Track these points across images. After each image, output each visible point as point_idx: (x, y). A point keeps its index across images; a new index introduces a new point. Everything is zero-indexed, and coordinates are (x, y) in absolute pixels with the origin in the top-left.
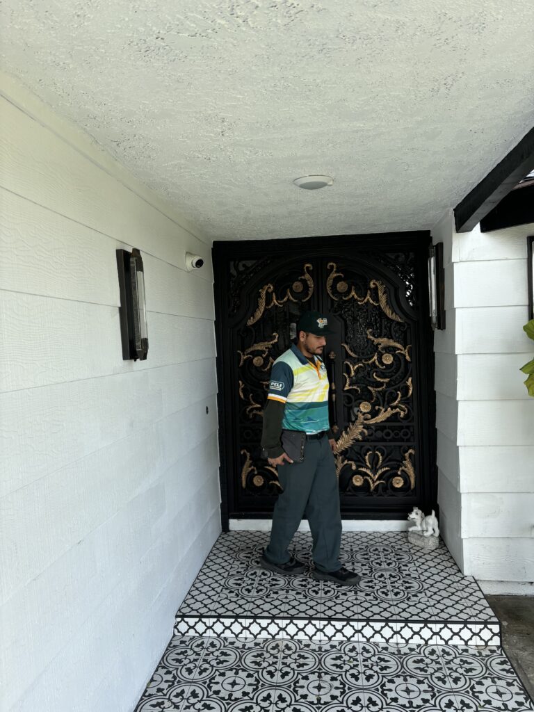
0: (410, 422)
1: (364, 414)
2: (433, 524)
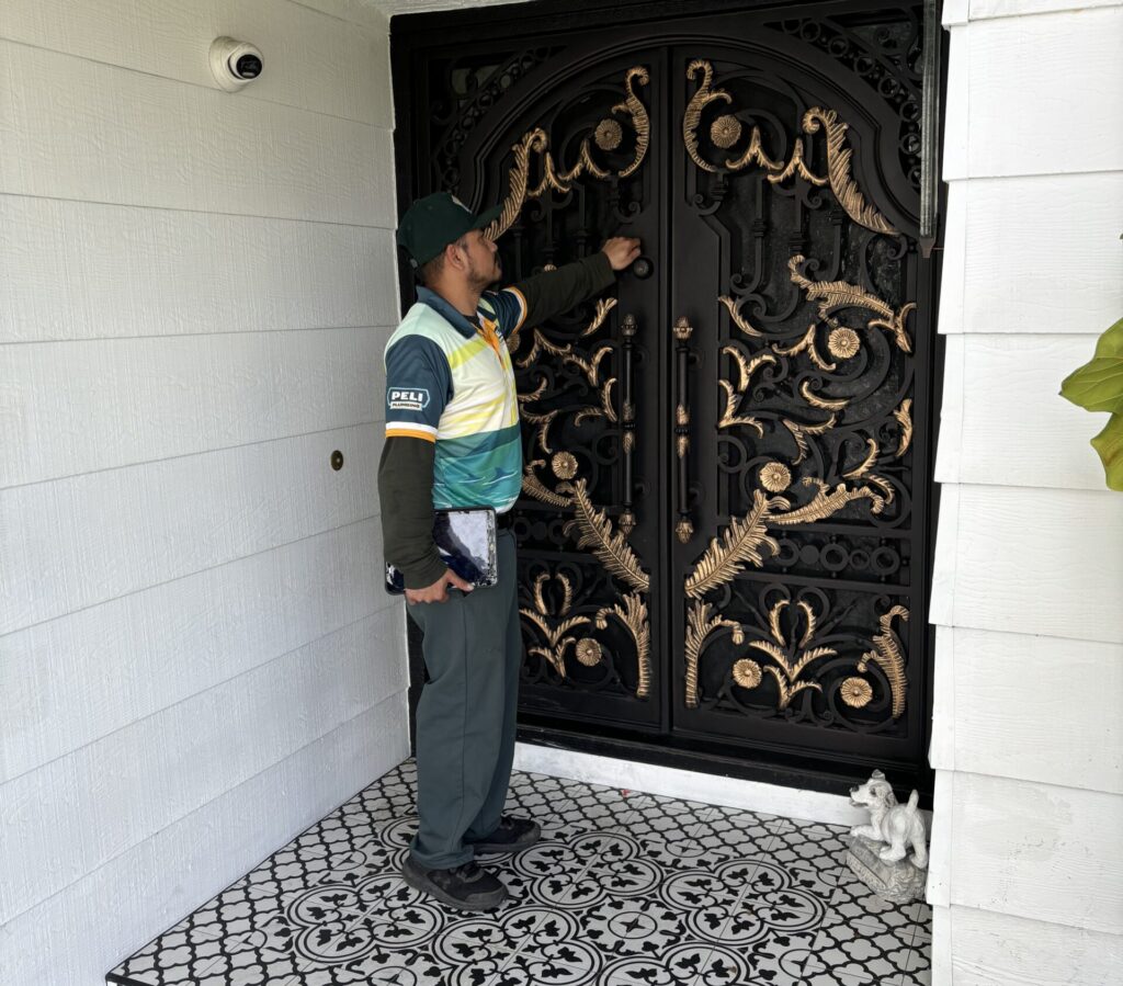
0: (899, 527)
1: (770, 495)
2: (908, 832)
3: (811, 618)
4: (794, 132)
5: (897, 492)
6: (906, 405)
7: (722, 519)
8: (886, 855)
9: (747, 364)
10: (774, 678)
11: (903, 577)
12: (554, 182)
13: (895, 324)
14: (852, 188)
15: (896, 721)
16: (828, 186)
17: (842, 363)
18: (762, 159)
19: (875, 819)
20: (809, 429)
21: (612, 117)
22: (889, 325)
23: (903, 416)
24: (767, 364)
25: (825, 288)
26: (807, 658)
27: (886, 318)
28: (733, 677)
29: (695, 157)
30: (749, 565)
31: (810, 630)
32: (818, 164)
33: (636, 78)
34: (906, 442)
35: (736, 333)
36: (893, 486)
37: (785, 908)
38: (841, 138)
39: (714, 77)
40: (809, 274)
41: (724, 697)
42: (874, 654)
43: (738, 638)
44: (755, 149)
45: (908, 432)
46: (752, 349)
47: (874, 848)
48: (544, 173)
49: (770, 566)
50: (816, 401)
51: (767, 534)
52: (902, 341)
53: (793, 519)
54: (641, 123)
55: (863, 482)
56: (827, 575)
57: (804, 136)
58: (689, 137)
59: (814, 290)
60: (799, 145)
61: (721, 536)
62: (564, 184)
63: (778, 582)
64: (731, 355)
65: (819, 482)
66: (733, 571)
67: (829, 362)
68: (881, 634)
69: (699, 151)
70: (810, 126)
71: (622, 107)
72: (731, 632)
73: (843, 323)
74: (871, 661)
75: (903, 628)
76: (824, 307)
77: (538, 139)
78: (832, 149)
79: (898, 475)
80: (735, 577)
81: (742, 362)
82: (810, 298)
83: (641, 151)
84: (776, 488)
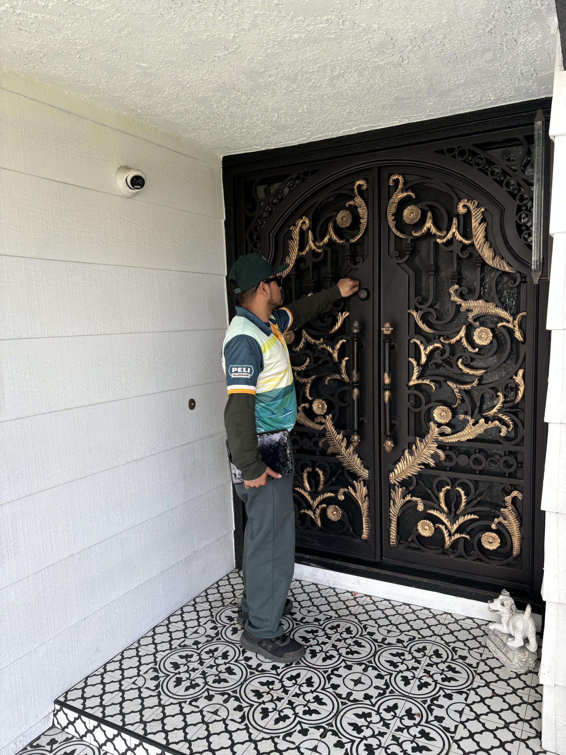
0: (516, 445)
1: (439, 425)
2: (525, 630)
3: (464, 497)
4: (452, 214)
5: (515, 424)
6: (521, 372)
7: (411, 439)
8: (511, 644)
9: (425, 349)
10: (441, 531)
11: (519, 474)
12: (314, 247)
13: (514, 325)
14: (487, 245)
15: (515, 559)
16: (472, 245)
17: (481, 348)
18: (434, 230)
19: (504, 620)
20: (462, 387)
21: (347, 209)
22: (510, 325)
23: (519, 379)
24: (438, 348)
25: (471, 304)
26: (461, 520)
27: (508, 322)
28: (417, 530)
29: (394, 230)
30: (427, 466)
31: (463, 504)
32: (466, 232)
33: (360, 186)
34: (520, 395)
35: (418, 331)
36: (513, 420)
37: (450, 674)
38: (480, 216)
39: (404, 184)
40: (462, 296)
41: (412, 541)
42: (501, 519)
43: (421, 507)
44: (429, 224)
45: (522, 388)
46: (428, 340)
47: (504, 638)
48: (308, 241)
49: (439, 466)
50: (466, 370)
51: (437, 447)
52: (518, 335)
53: (453, 439)
54: (363, 211)
55: (495, 418)
56: (474, 472)
57: (458, 216)
58: (390, 218)
59: (465, 305)
60: (455, 221)
61: (410, 448)
62: (319, 247)
63: (444, 476)
64: (415, 344)
65: (469, 418)
66: (417, 469)
67: (474, 348)
68: (505, 507)
69: (396, 226)
70: (461, 210)
71: (352, 203)
72: (416, 504)
73: (482, 324)
74: (500, 523)
75: (519, 505)
76: (471, 315)
77: (304, 223)
78: (475, 223)
79: (516, 414)
80: (419, 473)
81: (422, 347)
82: (462, 310)
83: (363, 227)
84: (443, 421)
